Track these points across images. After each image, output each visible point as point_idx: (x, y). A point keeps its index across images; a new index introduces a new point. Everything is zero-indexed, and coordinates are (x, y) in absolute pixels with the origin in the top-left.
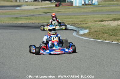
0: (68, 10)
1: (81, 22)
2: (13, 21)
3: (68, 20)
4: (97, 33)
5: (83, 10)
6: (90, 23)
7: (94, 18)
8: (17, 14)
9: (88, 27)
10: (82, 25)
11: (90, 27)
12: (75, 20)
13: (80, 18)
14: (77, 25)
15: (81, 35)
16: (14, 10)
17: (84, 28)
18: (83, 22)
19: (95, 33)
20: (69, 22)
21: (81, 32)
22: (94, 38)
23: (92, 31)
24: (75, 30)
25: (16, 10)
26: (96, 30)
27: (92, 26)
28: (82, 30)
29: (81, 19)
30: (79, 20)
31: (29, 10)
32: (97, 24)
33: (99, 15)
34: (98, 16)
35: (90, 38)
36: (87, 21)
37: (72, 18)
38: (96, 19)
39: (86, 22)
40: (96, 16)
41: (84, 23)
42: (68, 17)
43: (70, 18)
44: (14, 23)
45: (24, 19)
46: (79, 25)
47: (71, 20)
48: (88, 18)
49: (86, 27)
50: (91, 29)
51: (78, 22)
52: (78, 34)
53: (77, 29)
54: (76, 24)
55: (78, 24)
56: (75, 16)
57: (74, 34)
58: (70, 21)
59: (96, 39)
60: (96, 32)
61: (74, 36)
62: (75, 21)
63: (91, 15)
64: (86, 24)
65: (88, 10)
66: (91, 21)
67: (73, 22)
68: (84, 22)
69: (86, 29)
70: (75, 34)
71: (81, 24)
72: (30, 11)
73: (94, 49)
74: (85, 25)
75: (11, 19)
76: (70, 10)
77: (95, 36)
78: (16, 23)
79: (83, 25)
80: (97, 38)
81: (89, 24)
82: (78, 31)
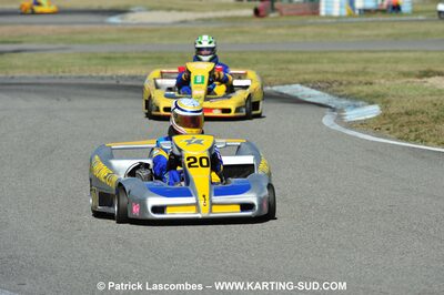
0: (301, 30)
1: (351, 79)
2: (100, 67)
3: (301, 67)
4: (412, 118)
5: (356, 32)
6: (382, 81)
7: (397, 61)
8: (114, 40)
9: (378, 96)
10: (355, 89)
11: (383, 96)
12: (327, 67)
13: (343, 62)
14: (335, 86)
15: (352, 125)
16: (99, 27)
17: (361, 99)
18: (357, 76)
19: (406, 118)
20: (307, 77)
21: (352, 115)
22: (400, 139)
23: (393, 110)
24: (330, 107)
25: (106, 27)
26: (409, 106)
27: (391, 92)
28: (355, 107)
29: (351, 67)
30: (341, 68)
31: (154, 29)
32: (408, 85)
33: (416, 51)
34: (411, 55)
35: (385, 137)
36: (373, 73)
37: (315, 62)
38: (405, 68)
39: (368, 79)
40: (405, 55)
41: (360, 82)
42: (300, 56)
43: (308, 62)
44: (102, 74)
45: (139, 62)
46: (342, 88)
47: (311, 67)
48: (377, 61)
49: (371, 96)
50: (388, 102)
51: (338, 78)
52: (339, 120)
53: (335, 102)
54: (330, 83)
55: (341, 84)
56: (326, 52)
57: (328, 120)
58: (310, 73)
59: (407, 140)
60: (407, 113)
61: (329, 130)
62: (326, 72)
63: (385, 51)
64: (371, 84)
65: (375, 32)
66: (389, 75)
67: (319, 77)
68: (361, 78)
69: (372, 103)
70: (332, 122)
71: (350, 83)
72: (158, 30)
73: (403, 180)
74: (366, 89)
75: (89, 59)
76: (309, 31)
77: (406, 130)
78: (109, 74)
79: (360, 88)
80: (413, 136)
81: (381, 85)
82: (342, 110)
